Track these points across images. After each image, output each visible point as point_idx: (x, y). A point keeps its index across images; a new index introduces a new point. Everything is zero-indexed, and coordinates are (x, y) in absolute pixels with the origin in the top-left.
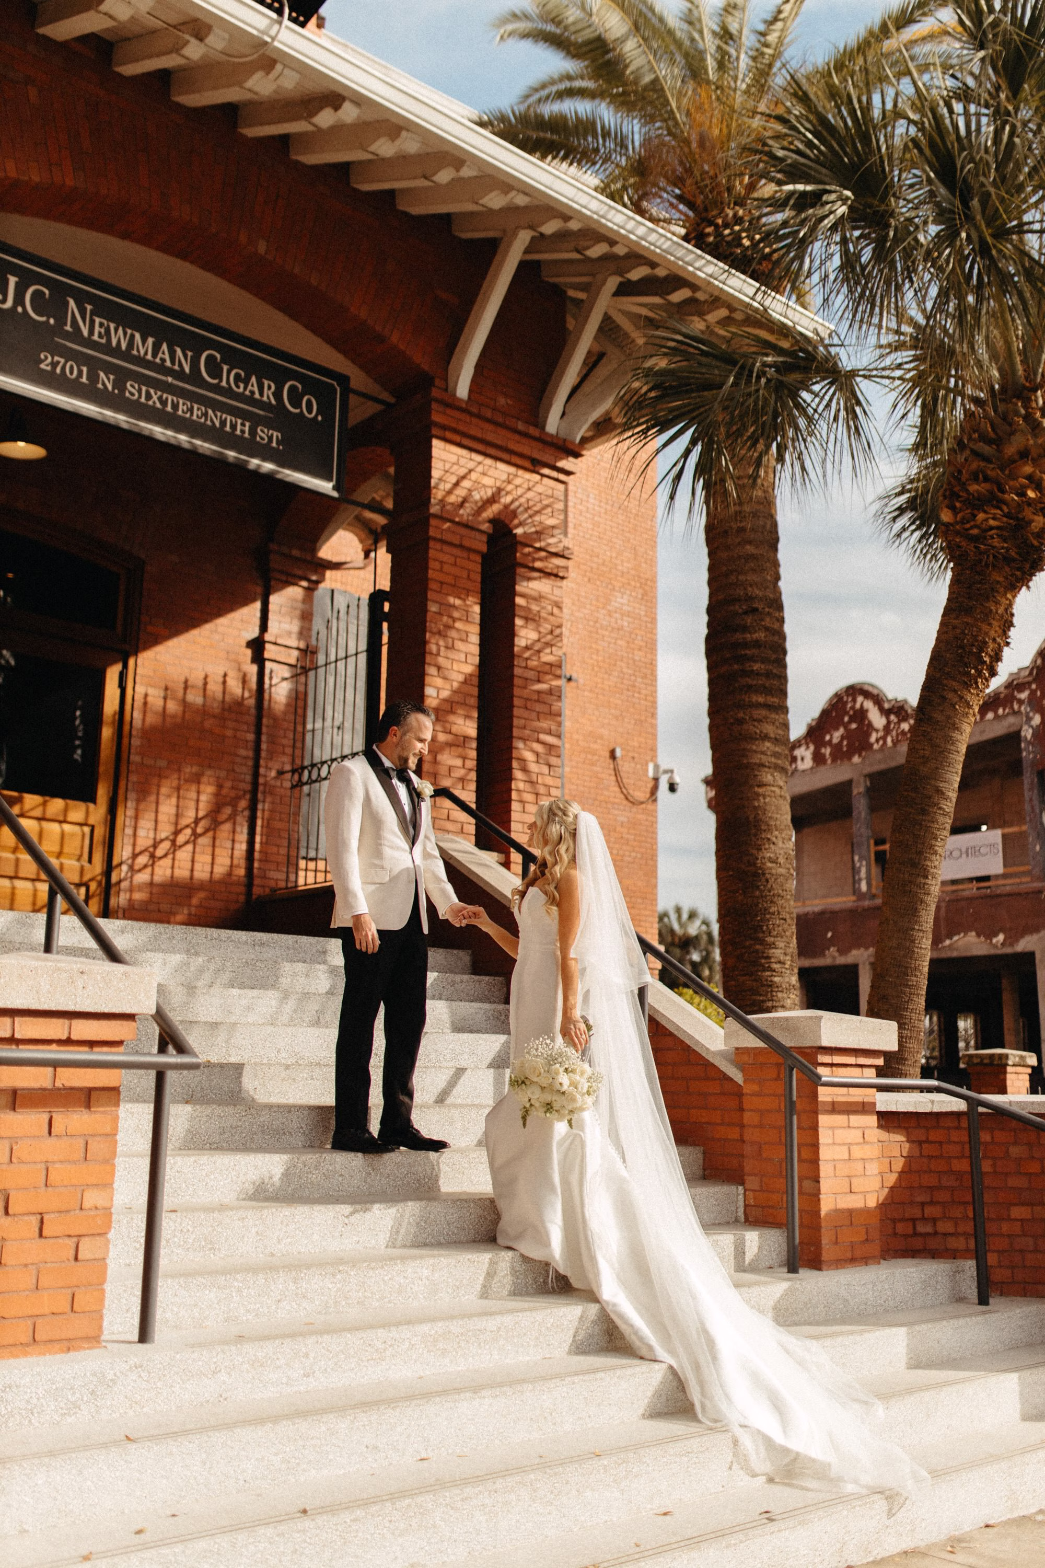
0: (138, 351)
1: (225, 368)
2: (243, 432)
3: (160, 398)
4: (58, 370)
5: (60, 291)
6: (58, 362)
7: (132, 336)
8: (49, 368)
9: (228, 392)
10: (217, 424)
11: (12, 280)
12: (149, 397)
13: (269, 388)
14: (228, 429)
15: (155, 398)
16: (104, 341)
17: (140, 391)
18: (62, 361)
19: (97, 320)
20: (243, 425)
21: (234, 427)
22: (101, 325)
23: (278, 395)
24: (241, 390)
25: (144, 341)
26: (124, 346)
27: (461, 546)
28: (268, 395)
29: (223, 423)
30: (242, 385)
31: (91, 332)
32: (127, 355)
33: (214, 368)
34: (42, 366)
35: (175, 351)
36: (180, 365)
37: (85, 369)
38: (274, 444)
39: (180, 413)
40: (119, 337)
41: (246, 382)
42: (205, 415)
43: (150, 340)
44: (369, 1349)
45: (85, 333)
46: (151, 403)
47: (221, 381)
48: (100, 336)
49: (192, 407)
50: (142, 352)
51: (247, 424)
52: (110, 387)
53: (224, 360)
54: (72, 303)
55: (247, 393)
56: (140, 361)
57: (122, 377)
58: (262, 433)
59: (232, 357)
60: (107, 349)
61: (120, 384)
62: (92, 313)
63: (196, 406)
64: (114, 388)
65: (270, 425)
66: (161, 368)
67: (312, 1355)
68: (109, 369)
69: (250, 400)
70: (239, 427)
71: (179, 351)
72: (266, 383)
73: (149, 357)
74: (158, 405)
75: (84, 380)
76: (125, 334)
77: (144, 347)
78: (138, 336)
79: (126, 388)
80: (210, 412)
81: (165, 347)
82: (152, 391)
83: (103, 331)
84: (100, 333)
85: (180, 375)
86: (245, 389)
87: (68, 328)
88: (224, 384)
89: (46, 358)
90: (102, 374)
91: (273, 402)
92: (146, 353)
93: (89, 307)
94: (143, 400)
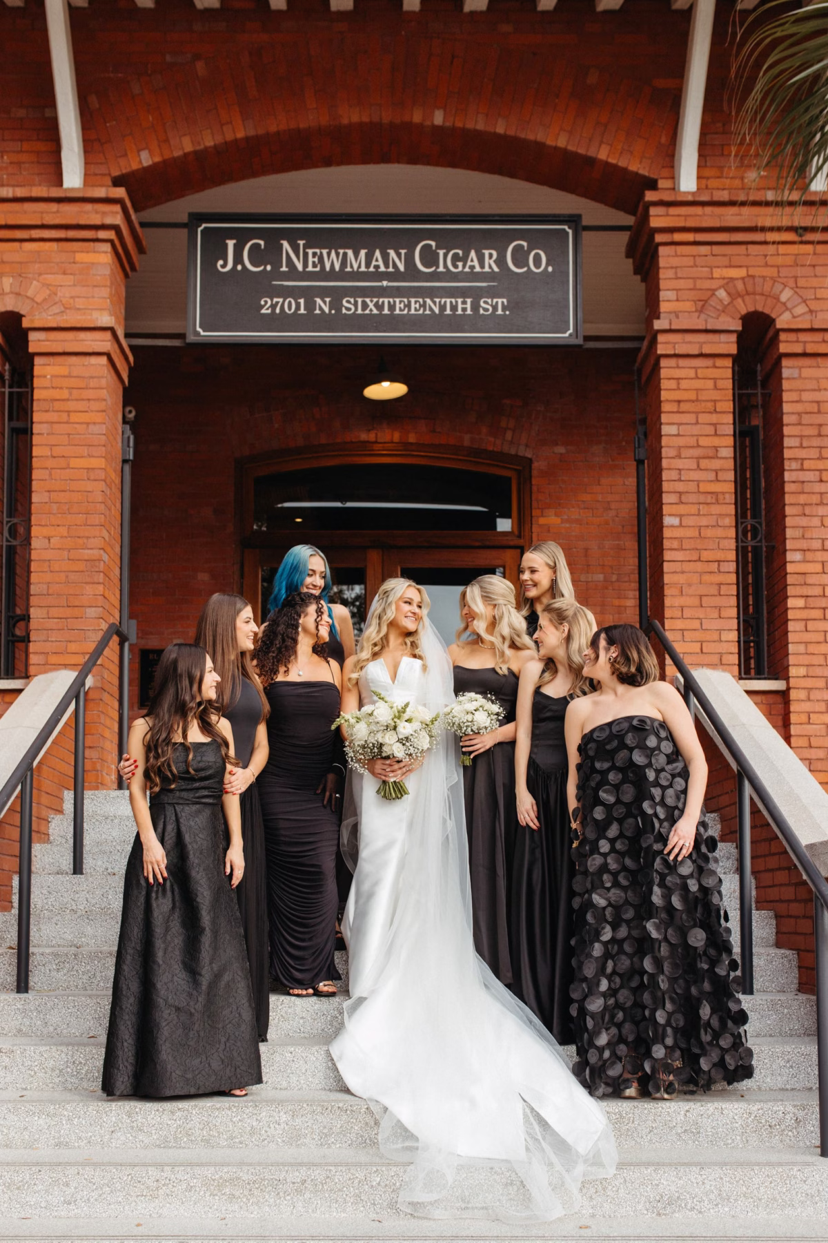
0: (352, 267)
1: (441, 252)
2: (464, 310)
3: (376, 305)
4: (278, 311)
5: (273, 238)
6: (277, 303)
7: (345, 255)
8: (269, 311)
9: (448, 275)
10: (437, 310)
11: (231, 244)
12: (365, 306)
13: (491, 256)
14: (448, 312)
15: (371, 306)
16: (318, 269)
17: (356, 304)
18: (281, 300)
19: (310, 252)
20: (464, 303)
21: (454, 308)
22: (314, 255)
23: (501, 261)
24: (460, 269)
25: (356, 255)
26: (337, 267)
27: (701, 355)
28: (490, 264)
29: (443, 308)
30: (460, 264)
31: (305, 265)
32: (342, 275)
33: (430, 258)
34: (263, 311)
35: (388, 254)
36: (395, 265)
37: (302, 301)
38: (500, 312)
39: (397, 312)
40: (332, 260)
41: (465, 259)
42: (424, 305)
43: (363, 253)
45: (300, 267)
46: (367, 312)
47: (438, 267)
48: (314, 265)
49: (409, 302)
50: (355, 266)
51: (469, 301)
52: (327, 310)
53: (438, 247)
54: (285, 244)
55: (467, 269)
56: (357, 276)
57: (336, 296)
58: (485, 305)
59: (446, 240)
60: (323, 275)
61: (336, 305)
62: (305, 247)
63: (413, 300)
64: (330, 310)
65: (492, 293)
66: (378, 276)
67: (74, 1184)
68: (323, 293)
69: (472, 276)
70: (460, 306)
71: (392, 253)
72: (486, 252)
73: (363, 269)
74: (375, 311)
75: (302, 311)
76: (337, 254)
77: (357, 261)
78: (350, 253)
79: (342, 306)
80: (428, 301)
81: (378, 253)
82: (368, 300)
83: (316, 260)
84: (314, 262)
85: (396, 276)
86: (464, 266)
87: (284, 269)
88: (441, 269)
89: (266, 302)
90: (318, 301)
91: (496, 269)
92: (359, 267)
93: (301, 243)
94: (360, 311)
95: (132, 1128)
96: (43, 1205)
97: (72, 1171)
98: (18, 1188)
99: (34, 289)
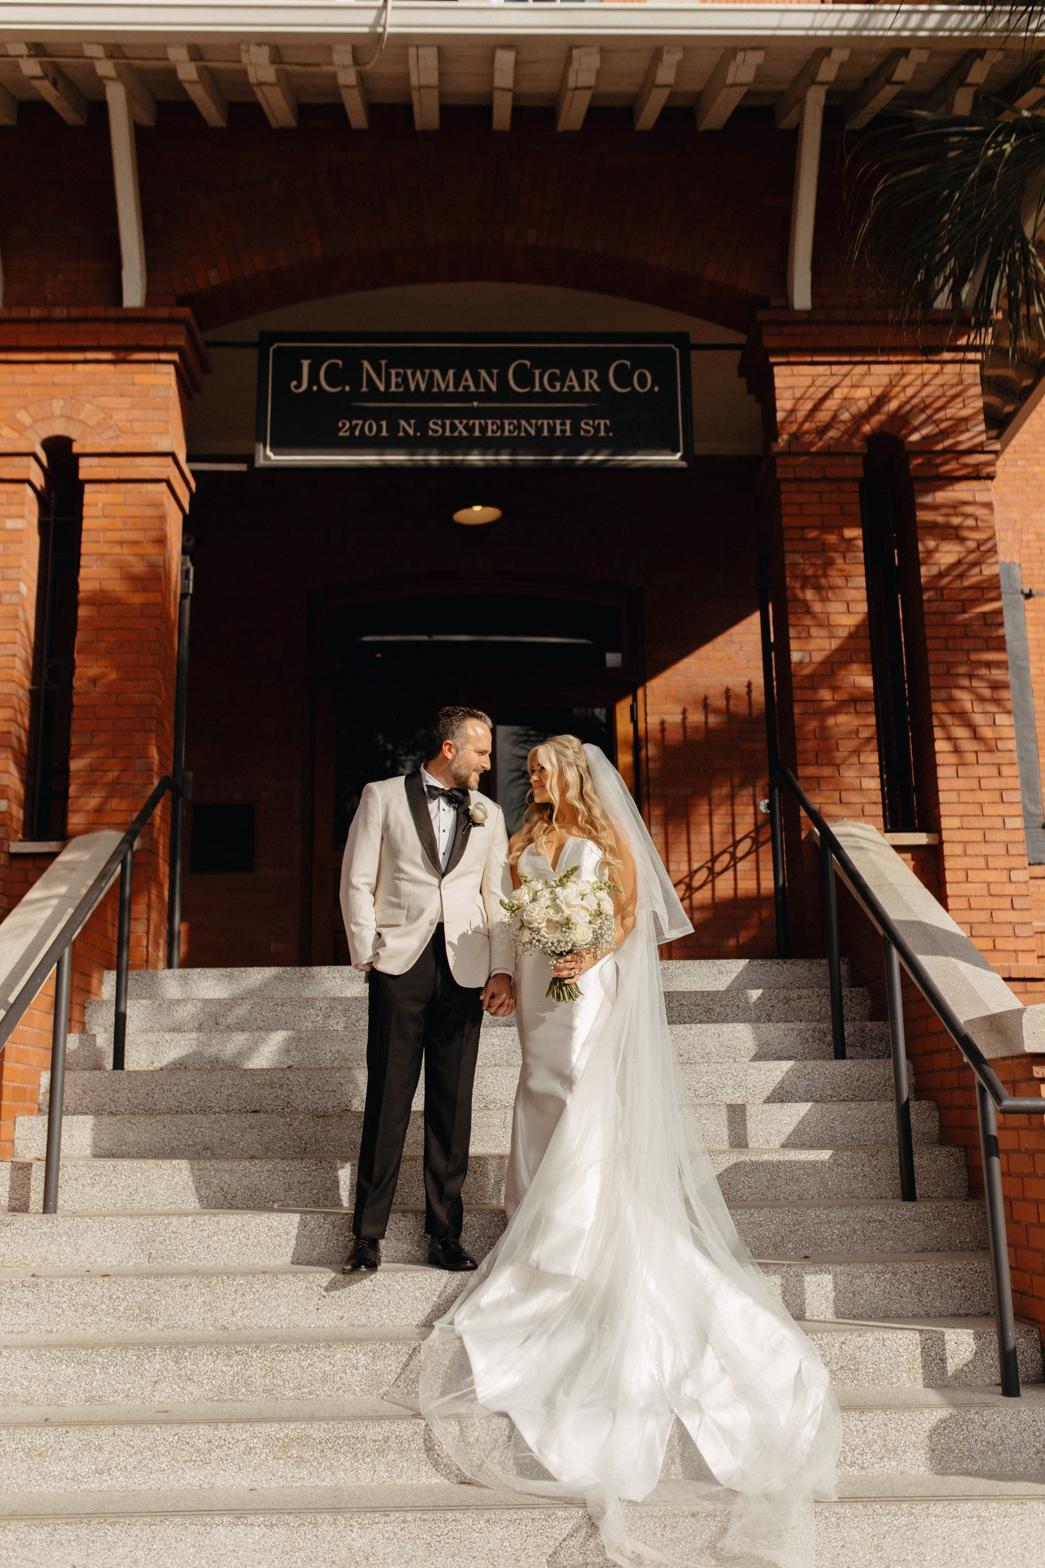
0: (439, 386)
1: (537, 372)
2: (564, 431)
3: (466, 427)
4: (357, 433)
5: (353, 359)
6: (357, 425)
7: (432, 375)
8: (348, 434)
9: (544, 396)
10: (533, 432)
11: (306, 364)
12: (454, 428)
13: (591, 376)
14: (546, 433)
15: (461, 427)
16: (401, 389)
17: (443, 427)
18: (361, 422)
19: (393, 372)
20: (563, 424)
21: (552, 429)
22: (397, 375)
23: (602, 381)
24: (558, 388)
25: (444, 376)
26: (423, 387)
27: (824, 479)
28: (591, 383)
29: (539, 429)
30: (558, 385)
31: (388, 385)
32: (428, 395)
33: (524, 377)
34: (341, 434)
35: (479, 374)
36: (486, 385)
37: (384, 423)
38: (602, 433)
39: (490, 433)
40: (417, 380)
41: (563, 379)
42: (518, 428)
43: (451, 373)
44: (187, 1448)
45: (382, 388)
46: (456, 434)
47: (533, 386)
48: (398, 385)
49: (503, 424)
50: (443, 387)
51: (568, 422)
52: (411, 432)
53: (534, 366)
54: (366, 364)
55: (565, 389)
56: (444, 396)
57: (422, 419)
58: (586, 427)
59: (542, 360)
60: (407, 395)
61: (422, 426)
62: (388, 367)
63: (506, 422)
64: (415, 432)
65: (592, 414)
66: (467, 396)
68: (407, 414)
69: (571, 396)
70: (558, 428)
71: (483, 373)
72: (587, 372)
73: (451, 389)
74: (465, 433)
75: (384, 433)
76: (423, 375)
77: (445, 381)
78: (437, 373)
79: (429, 427)
80: (524, 422)
81: (467, 373)
82: (457, 422)
83: (400, 380)
84: (397, 383)
85: (488, 396)
86: (562, 387)
87: (364, 389)
88: (537, 389)
89: (344, 425)
90: (403, 423)
91: (597, 389)
92: (447, 387)
93: (384, 362)
94: (448, 433)
95: (180, 1376)
96: (70, 1475)
97: (106, 1431)
98: (40, 1455)
99: (87, 412)
